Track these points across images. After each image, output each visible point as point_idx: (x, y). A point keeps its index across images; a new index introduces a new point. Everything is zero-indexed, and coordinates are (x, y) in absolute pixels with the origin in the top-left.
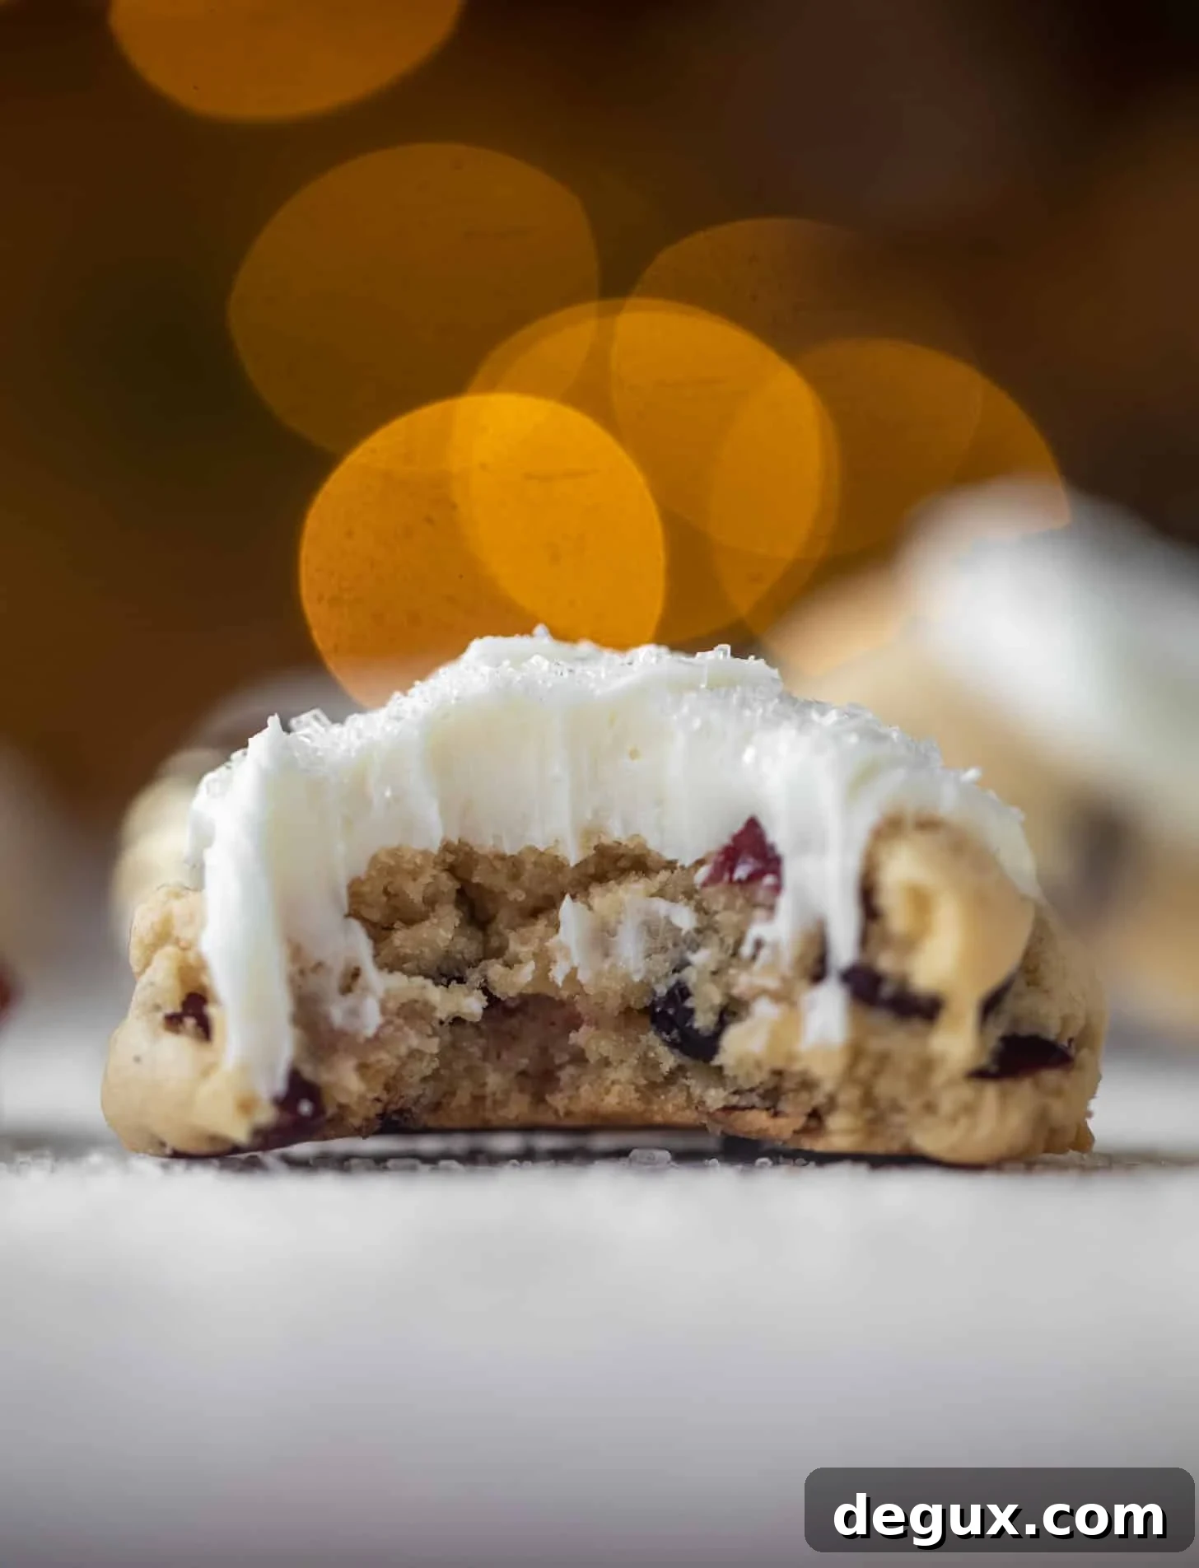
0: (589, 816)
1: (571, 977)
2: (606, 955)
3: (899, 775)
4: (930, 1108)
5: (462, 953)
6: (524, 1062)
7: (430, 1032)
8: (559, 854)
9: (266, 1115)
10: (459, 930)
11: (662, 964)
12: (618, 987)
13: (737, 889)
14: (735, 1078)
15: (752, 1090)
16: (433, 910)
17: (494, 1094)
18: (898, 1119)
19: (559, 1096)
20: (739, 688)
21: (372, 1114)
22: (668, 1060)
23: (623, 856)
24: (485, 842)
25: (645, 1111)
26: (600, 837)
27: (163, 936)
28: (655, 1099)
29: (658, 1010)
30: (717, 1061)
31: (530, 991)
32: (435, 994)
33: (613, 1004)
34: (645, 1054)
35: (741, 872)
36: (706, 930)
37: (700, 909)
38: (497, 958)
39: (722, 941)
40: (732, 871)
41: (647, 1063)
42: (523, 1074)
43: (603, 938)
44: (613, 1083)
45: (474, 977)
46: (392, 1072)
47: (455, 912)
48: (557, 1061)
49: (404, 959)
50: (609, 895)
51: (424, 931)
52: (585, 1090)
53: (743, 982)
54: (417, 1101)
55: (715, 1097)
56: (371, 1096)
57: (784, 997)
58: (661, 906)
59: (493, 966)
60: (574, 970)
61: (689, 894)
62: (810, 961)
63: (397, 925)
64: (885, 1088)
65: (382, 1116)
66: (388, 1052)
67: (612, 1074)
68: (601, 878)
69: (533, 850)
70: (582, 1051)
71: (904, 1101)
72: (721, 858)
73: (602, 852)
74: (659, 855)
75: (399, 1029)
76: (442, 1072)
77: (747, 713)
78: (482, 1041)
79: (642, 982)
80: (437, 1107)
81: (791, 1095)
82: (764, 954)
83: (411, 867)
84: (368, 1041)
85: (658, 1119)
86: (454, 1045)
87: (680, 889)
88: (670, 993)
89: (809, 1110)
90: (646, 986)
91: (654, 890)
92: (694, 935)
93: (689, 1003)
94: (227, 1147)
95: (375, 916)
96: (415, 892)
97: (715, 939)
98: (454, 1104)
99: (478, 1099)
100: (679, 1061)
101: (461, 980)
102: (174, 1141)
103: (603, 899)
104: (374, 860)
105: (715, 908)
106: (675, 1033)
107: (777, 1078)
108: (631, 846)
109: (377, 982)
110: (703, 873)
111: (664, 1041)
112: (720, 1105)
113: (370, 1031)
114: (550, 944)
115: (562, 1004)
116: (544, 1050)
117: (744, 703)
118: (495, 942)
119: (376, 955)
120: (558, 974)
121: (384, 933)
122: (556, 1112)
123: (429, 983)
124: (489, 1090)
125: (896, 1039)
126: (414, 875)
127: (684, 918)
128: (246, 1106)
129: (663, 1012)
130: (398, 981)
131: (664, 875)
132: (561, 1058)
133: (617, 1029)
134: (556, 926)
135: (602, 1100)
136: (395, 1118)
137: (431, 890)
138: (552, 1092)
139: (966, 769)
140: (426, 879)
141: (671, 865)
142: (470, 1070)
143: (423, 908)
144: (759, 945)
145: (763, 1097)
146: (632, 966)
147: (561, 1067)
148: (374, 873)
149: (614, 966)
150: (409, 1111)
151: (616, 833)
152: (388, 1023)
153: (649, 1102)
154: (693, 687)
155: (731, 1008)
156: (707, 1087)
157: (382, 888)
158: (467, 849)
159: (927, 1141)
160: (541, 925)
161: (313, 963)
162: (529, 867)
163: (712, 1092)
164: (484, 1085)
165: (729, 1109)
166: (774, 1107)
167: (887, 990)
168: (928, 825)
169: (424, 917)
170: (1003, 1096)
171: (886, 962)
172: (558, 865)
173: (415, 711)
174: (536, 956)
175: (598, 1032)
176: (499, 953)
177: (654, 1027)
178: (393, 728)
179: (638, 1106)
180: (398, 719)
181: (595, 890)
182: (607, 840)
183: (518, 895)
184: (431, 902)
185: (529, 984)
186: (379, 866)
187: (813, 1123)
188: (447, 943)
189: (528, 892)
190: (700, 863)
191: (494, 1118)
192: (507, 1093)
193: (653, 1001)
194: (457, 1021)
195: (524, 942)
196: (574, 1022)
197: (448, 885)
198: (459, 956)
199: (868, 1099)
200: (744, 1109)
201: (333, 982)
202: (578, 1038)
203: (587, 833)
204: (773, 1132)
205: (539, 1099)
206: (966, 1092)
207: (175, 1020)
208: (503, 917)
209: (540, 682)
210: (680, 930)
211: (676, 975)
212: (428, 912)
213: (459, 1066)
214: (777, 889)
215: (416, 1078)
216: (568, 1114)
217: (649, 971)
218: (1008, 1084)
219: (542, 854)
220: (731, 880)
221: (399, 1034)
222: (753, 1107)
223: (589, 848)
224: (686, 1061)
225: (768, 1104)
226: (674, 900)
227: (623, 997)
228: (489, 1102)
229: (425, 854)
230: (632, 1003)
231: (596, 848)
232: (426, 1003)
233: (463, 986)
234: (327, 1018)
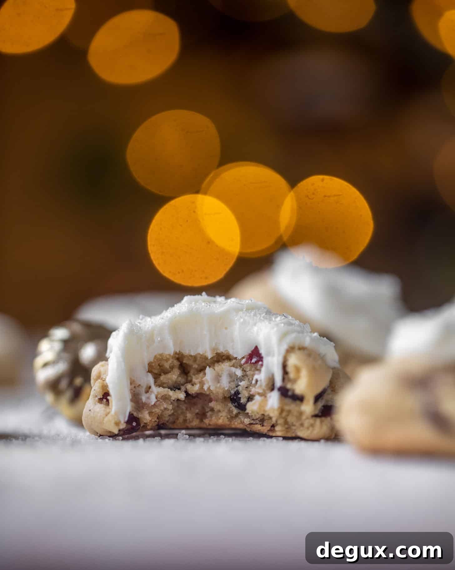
0: (214, 345)
1: (209, 388)
2: (219, 382)
3: (294, 335)
4: (302, 425)
5: (180, 381)
6: (197, 411)
7: (170, 403)
8: (207, 355)
9: (123, 426)
10: (180, 375)
11: (233, 385)
12: (221, 391)
13: (252, 365)
14: (252, 416)
15: (257, 419)
16: (172, 370)
17: (189, 419)
18: (294, 428)
19: (207, 420)
20: (254, 311)
21: (154, 425)
22: (235, 411)
23: (224, 356)
24: (186, 352)
25: (230, 424)
26: (217, 351)
27: (99, 377)
28: (232, 421)
29: (232, 397)
30: (247, 411)
31: (198, 392)
32: (171, 393)
33: (221, 396)
34: (230, 409)
35: (254, 360)
36: (244, 376)
37: (244, 371)
38: (189, 383)
39: (249, 379)
40: (251, 360)
41: (230, 412)
42: (197, 414)
43: (218, 378)
44: (221, 416)
45: (183, 388)
46: (159, 414)
47: (178, 370)
48: (207, 411)
49: (164, 383)
50: (219, 366)
51: (169, 376)
52: (214, 418)
53: (253, 390)
54: (168, 422)
55: (247, 421)
56: (153, 420)
57: (263, 395)
58: (233, 369)
59: (188, 385)
60: (210, 386)
61: (241, 366)
62: (270, 385)
63: (162, 374)
64: (290, 419)
65: (158, 425)
66: (158, 409)
67: (220, 414)
68: (218, 361)
69: (199, 354)
70: (213, 408)
71: (294, 423)
72: (248, 357)
73: (218, 354)
74: (233, 356)
75: (161, 402)
76: (175, 413)
77: (255, 318)
78: (185, 405)
79: (227, 390)
80: (174, 422)
81: (267, 421)
82: (259, 383)
83: (166, 359)
84: (152, 405)
85: (233, 426)
86: (178, 406)
87: (238, 365)
88: (235, 393)
89: (271, 425)
90: (229, 391)
91: (231, 365)
92: (241, 377)
93: (239, 396)
94: (114, 434)
95: (156, 371)
96: (167, 365)
97: (247, 378)
98: (178, 422)
99: (185, 421)
100: (238, 411)
101: (179, 389)
102: (100, 432)
103: (218, 367)
104: (155, 356)
105: (247, 370)
106: (236, 404)
107: (263, 416)
108: (225, 353)
109: (156, 390)
110: (244, 361)
111: (234, 406)
112: (248, 423)
113: (153, 403)
114: (203, 379)
115: (208, 395)
116: (203, 408)
117: (255, 315)
118: (189, 378)
119: (155, 382)
120: (205, 387)
121: (159, 376)
122: (206, 424)
123: (169, 390)
124: (187, 418)
125: (292, 406)
126: (167, 360)
127: (239, 373)
128: (117, 424)
129: (233, 398)
130: (161, 390)
131: (234, 361)
132: (207, 410)
133: (222, 402)
134: (205, 374)
135: (218, 421)
136: (162, 425)
137: (172, 364)
138: (205, 419)
139: (314, 333)
140: (170, 362)
141: (236, 358)
142: (182, 413)
143: (170, 370)
144: (257, 381)
145: (260, 421)
146: (225, 386)
147: (207, 412)
148: (155, 360)
149: (220, 386)
150: (166, 424)
151: (221, 350)
152: (158, 401)
153: (231, 422)
154: (242, 310)
155: (251, 397)
156: (245, 418)
157: (158, 365)
158: (182, 354)
159: (300, 434)
160: (201, 374)
161: (138, 385)
162: (199, 358)
163: (246, 420)
164: (186, 417)
165: (251, 424)
166: (263, 424)
167: (290, 393)
168: (302, 348)
169: (170, 372)
170: (322, 422)
171: (289, 386)
172: (206, 358)
173: (167, 317)
174: (200, 382)
175: (217, 403)
176: (190, 382)
177: (231, 402)
178: (161, 321)
179: (228, 423)
180: (162, 318)
181: (216, 365)
182: (219, 352)
183: (195, 366)
184: (172, 368)
185: (197, 390)
186: (157, 358)
187: (272, 428)
188: (175, 379)
189: (199, 365)
190: (243, 358)
191: (189, 425)
192: (193, 419)
193: (231, 395)
194: (178, 400)
195: (197, 379)
196: (211, 400)
197: (177, 363)
198: (179, 382)
199: (286, 422)
200: (254, 424)
201: (143, 390)
202: (212, 404)
203: (213, 350)
204: (262, 431)
205: (201, 421)
206: (311, 421)
207: (101, 400)
208: (192, 372)
209: (201, 308)
210: (238, 376)
211: (237, 388)
212: (171, 370)
213: (179, 412)
214: (262, 365)
215: (167, 415)
216: (210, 425)
217: (229, 387)
218: (323, 418)
219: (202, 355)
220: (251, 363)
221: (161, 404)
222: (257, 424)
223: (214, 354)
224: (239, 411)
225: (261, 423)
226: (237, 368)
227: (223, 394)
228: (188, 421)
229: (169, 355)
230: (226, 395)
231: (216, 353)
232: (169, 395)
233: (179, 391)
234: (141, 399)
